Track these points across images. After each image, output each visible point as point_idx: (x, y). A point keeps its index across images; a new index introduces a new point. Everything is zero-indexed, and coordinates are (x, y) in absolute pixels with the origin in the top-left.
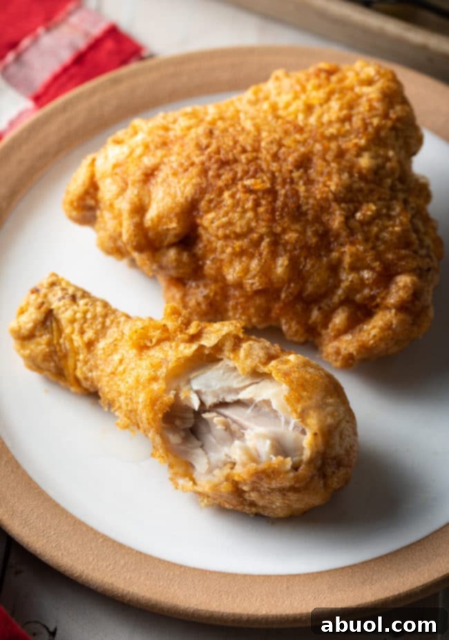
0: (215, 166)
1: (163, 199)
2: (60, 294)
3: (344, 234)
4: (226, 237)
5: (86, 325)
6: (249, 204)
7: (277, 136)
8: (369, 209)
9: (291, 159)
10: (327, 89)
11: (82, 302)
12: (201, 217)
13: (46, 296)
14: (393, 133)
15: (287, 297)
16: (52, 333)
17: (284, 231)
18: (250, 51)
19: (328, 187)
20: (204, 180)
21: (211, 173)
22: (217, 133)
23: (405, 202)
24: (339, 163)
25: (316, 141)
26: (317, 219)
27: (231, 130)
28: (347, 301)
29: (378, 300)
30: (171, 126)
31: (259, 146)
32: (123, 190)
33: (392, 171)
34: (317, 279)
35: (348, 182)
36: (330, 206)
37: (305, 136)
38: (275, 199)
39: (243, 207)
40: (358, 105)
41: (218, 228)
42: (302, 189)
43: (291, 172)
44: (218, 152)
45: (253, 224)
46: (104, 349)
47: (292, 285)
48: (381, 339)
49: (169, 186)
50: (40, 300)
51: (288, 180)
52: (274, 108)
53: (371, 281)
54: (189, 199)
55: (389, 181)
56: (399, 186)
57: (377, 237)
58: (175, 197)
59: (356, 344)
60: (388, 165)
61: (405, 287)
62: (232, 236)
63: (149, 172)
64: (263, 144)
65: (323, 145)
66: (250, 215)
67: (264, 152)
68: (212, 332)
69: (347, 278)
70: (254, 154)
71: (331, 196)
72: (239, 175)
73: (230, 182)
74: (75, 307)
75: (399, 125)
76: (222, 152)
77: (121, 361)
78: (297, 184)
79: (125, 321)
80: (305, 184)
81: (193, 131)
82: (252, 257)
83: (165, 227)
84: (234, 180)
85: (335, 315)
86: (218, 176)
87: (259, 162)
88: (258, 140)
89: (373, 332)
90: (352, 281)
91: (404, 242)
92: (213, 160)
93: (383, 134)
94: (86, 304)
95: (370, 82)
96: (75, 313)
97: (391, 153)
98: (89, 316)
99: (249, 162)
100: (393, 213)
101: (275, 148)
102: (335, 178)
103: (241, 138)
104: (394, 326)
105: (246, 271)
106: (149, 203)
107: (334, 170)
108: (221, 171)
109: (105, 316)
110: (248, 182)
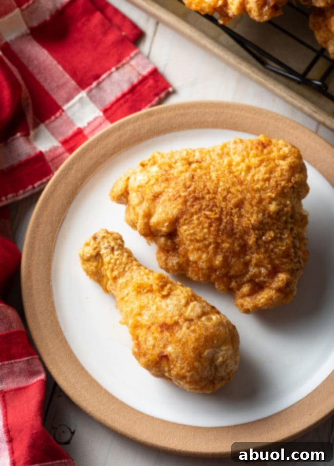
0: (191, 200)
1: (161, 213)
2: (106, 245)
3: (254, 248)
4: (191, 240)
5: (115, 267)
6: (206, 225)
7: (228, 186)
8: (270, 235)
9: (233, 201)
10: (260, 158)
11: (116, 253)
12: (180, 227)
13: (99, 243)
14: (292, 190)
15: (219, 274)
17: (223, 242)
19: (250, 221)
20: (184, 207)
21: (189, 203)
22: (196, 178)
23: (292, 229)
24: (258, 207)
25: (248, 191)
26: (242, 237)
27: (204, 177)
28: (251, 281)
29: (267, 284)
30: (173, 165)
31: (217, 191)
32: (141, 202)
33: (287, 213)
34: (236, 269)
35: (261, 219)
36: (249, 232)
37: (244, 187)
38: (220, 224)
39: (203, 226)
40: (275, 171)
41: (188, 235)
42: (236, 219)
43: (232, 209)
44: (194, 192)
45: (207, 236)
47: (223, 270)
48: (265, 305)
49: (165, 207)
50: (95, 246)
51: (229, 214)
52: (230, 165)
53: (265, 275)
54: (175, 216)
55: (284, 218)
56: (290, 220)
57: (272, 251)
58: (168, 214)
59: (252, 305)
60: (286, 209)
61: (282, 280)
62: (195, 240)
63: (156, 195)
64: (219, 190)
65: (252, 195)
66: (206, 230)
67: (219, 195)
69: (253, 270)
70: (214, 195)
71: (250, 226)
72: (204, 207)
73: (198, 210)
74: (112, 255)
75: (295, 186)
76: (197, 192)
78: (234, 217)
80: (238, 217)
81: (183, 174)
82: (203, 252)
83: (160, 228)
84: (200, 210)
85: (243, 286)
86: (192, 206)
87: (216, 200)
88: (217, 186)
89: (262, 300)
90: (255, 273)
91: (286, 254)
92: (191, 196)
93: (286, 191)
95: (284, 158)
96: (111, 259)
97: (288, 202)
98: (118, 262)
99: (210, 199)
100: (283, 237)
101: (225, 193)
102: (255, 216)
103: (208, 184)
104: (273, 299)
105: (200, 258)
106: (154, 212)
107: (255, 211)
108: (194, 203)
110: (208, 213)
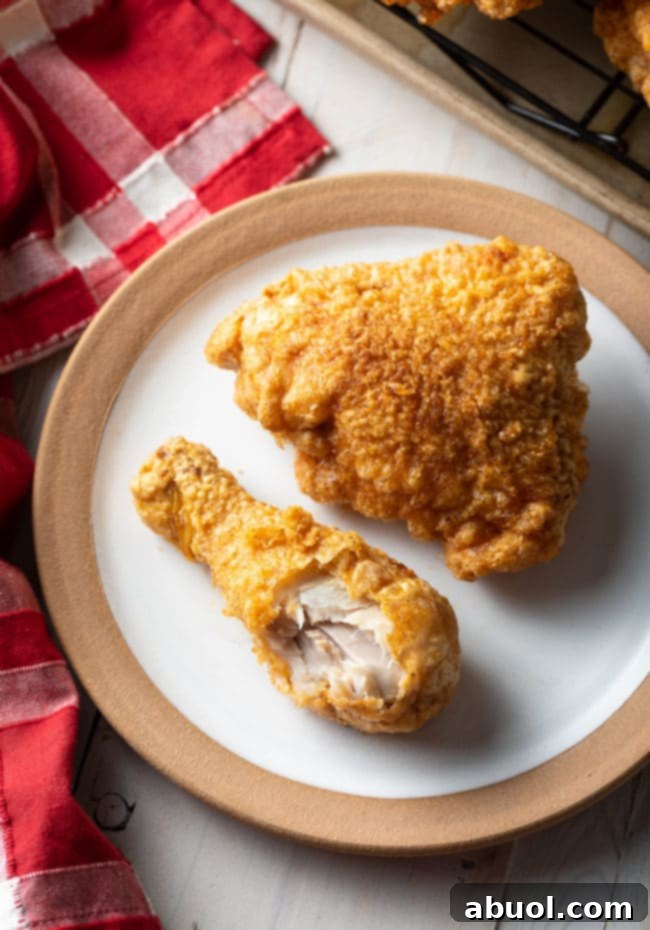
0: (362, 360)
1: (304, 386)
3: (483, 453)
4: (362, 438)
5: (206, 506)
6: (391, 409)
7: (433, 334)
8: (514, 429)
9: (443, 364)
10: (496, 282)
11: (206, 478)
12: (340, 413)
14: (557, 342)
15: (415, 504)
16: (172, 501)
17: (423, 441)
18: (435, 182)
19: (475, 401)
20: (348, 374)
21: (357, 367)
22: (371, 318)
23: (556, 419)
24: (491, 375)
25: (472, 345)
26: (459, 433)
27: (387, 317)
28: (477, 517)
29: (508, 524)
30: (328, 294)
31: (412, 343)
32: (265, 365)
33: (548, 386)
34: (448, 493)
35: (497, 398)
36: (474, 422)
37: (463, 336)
38: (418, 407)
39: (384, 411)
40: (525, 307)
41: (355, 428)
42: (448, 398)
43: (440, 378)
44: (368, 344)
45: (391, 430)
46: (220, 537)
47: (422, 496)
48: (504, 563)
49: (312, 373)
50: (164, 467)
51: (435, 387)
52: (437, 293)
53: (503, 505)
54: (330, 392)
55: (541, 397)
56: (553, 401)
57: (518, 459)
58: (316, 387)
60: (544, 380)
61: (537, 516)
62: (369, 439)
63: (295, 351)
64: (417, 341)
65: (478, 352)
66: (389, 419)
67: (416, 351)
68: (329, 546)
69: (480, 497)
70: (405, 352)
71: (476, 412)
72: (386, 374)
73: (375, 380)
75: (564, 335)
76: (373, 344)
77: (235, 555)
78: (444, 392)
79: (248, 507)
80: (452, 394)
81: (347, 311)
82: (385, 461)
83: (302, 415)
84: (379, 379)
86: (364, 372)
87: (409, 361)
88: (412, 334)
89: (498, 555)
90: (484, 502)
91: (545, 467)
92: (362, 353)
93: (545, 344)
94: (210, 482)
95: (542, 280)
97: (549, 366)
98: (211, 496)
99: (399, 360)
100: (540, 433)
101: (427, 348)
102: (484, 393)
103: (395, 330)
104: (520, 552)
105: (378, 473)
106: (290, 384)
107: (485, 383)
108: (368, 367)
109: (227, 498)
110: (393, 385)
